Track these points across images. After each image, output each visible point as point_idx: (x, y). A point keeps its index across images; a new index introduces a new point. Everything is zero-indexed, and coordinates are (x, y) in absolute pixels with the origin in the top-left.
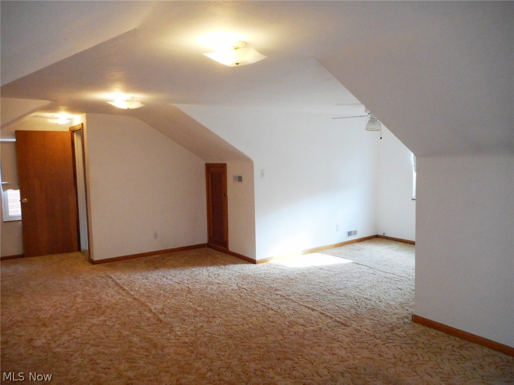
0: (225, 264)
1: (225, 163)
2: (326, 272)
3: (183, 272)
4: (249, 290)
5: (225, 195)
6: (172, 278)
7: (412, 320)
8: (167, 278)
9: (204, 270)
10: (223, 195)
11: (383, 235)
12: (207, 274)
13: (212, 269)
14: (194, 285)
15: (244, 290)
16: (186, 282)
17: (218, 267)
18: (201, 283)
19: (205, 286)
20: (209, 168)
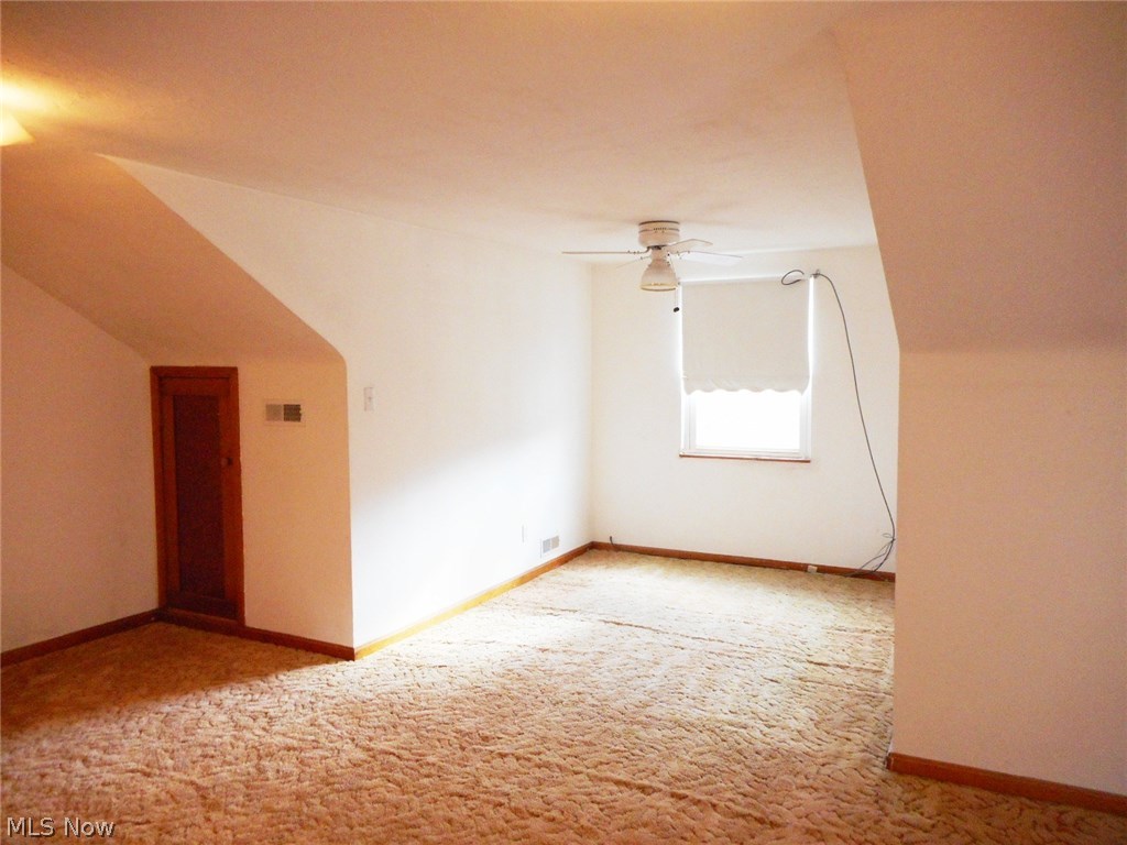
0: (263, 675)
1: (232, 365)
2: (562, 657)
3: (132, 724)
4: (405, 754)
5: (230, 462)
6: (107, 758)
7: (888, 767)
8: (85, 760)
9: (204, 704)
10: (224, 462)
11: (608, 541)
12: (223, 718)
13: (229, 696)
14: (207, 772)
15: (393, 759)
16: (170, 763)
17: (244, 689)
18: (229, 758)
19: (249, 767)
20: (165, 380)
